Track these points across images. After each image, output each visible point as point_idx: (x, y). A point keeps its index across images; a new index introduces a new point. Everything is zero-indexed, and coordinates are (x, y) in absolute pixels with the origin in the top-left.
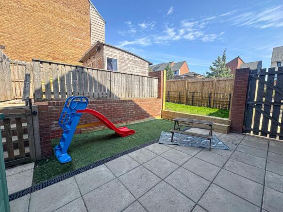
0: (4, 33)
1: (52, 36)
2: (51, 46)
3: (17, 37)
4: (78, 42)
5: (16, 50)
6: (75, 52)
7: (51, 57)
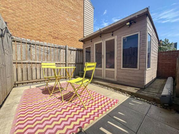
0: (8, 8)
1: (54, 16)
2: (53, 26)
3: (21, 14)
4: (74, 23)
5: (18, 28)
6: (71, 32)
7: (52, 36)
